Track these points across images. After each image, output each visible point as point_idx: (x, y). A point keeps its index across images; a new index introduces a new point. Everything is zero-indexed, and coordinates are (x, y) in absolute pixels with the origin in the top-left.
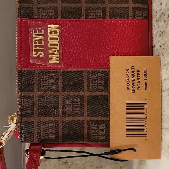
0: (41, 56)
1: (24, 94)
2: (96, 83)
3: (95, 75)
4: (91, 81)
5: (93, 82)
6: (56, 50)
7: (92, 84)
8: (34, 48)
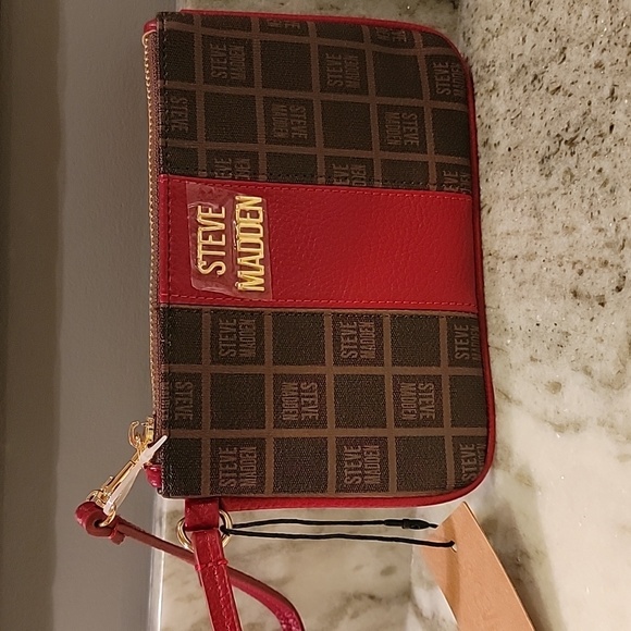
0: (220, 272)
1: (178, 368)
2: (355, 344)
3: (353, 324)
4: (343, 340)
5: (348, 341)
6: (257, 258)
7: (346, 347)
8: (201, 253)
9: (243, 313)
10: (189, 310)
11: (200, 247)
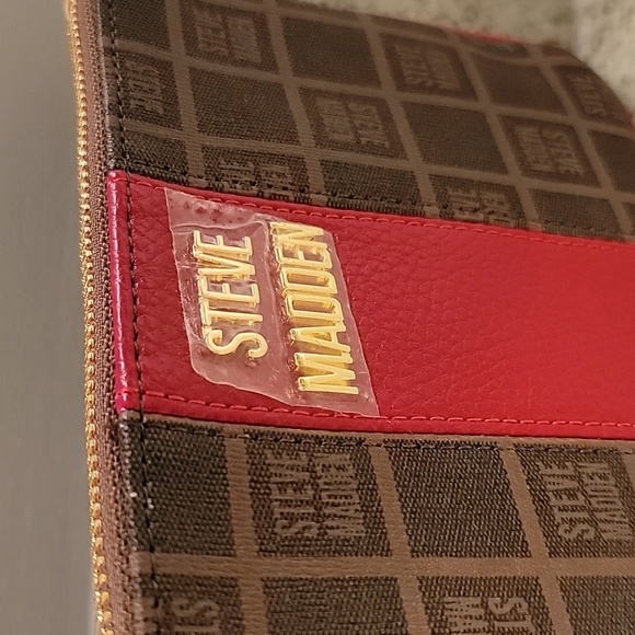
0: (255, 353)
2: (583, 509)
3: (565, 467)
4: (553, 499)
5: (566, 501)
6: (333, 331)
7: (566, 515)
8: (207, 314)
9: (319, 440)
10: (191, 430)
11: (204, 304)
